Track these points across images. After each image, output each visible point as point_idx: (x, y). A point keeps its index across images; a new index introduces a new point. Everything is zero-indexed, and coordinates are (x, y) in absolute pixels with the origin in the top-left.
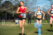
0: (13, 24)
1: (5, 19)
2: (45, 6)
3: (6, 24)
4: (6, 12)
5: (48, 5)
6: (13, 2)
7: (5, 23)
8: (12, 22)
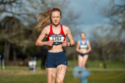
0: (24, 70)
1: (6, 59)
2: (98, 28)
3: (8, 71)
4: (8, 42)
5: (106, 26)
6: (24, 18)
7: (6, 69)
8: (20, 65)
